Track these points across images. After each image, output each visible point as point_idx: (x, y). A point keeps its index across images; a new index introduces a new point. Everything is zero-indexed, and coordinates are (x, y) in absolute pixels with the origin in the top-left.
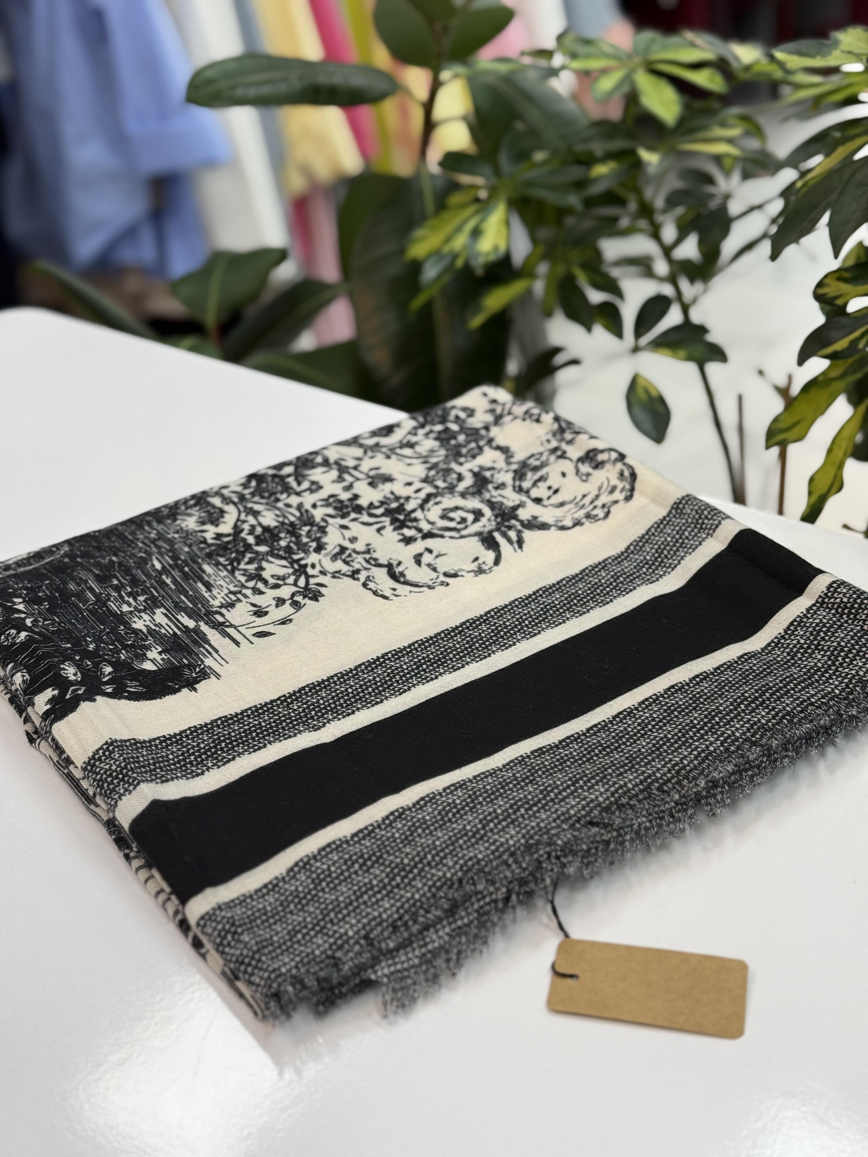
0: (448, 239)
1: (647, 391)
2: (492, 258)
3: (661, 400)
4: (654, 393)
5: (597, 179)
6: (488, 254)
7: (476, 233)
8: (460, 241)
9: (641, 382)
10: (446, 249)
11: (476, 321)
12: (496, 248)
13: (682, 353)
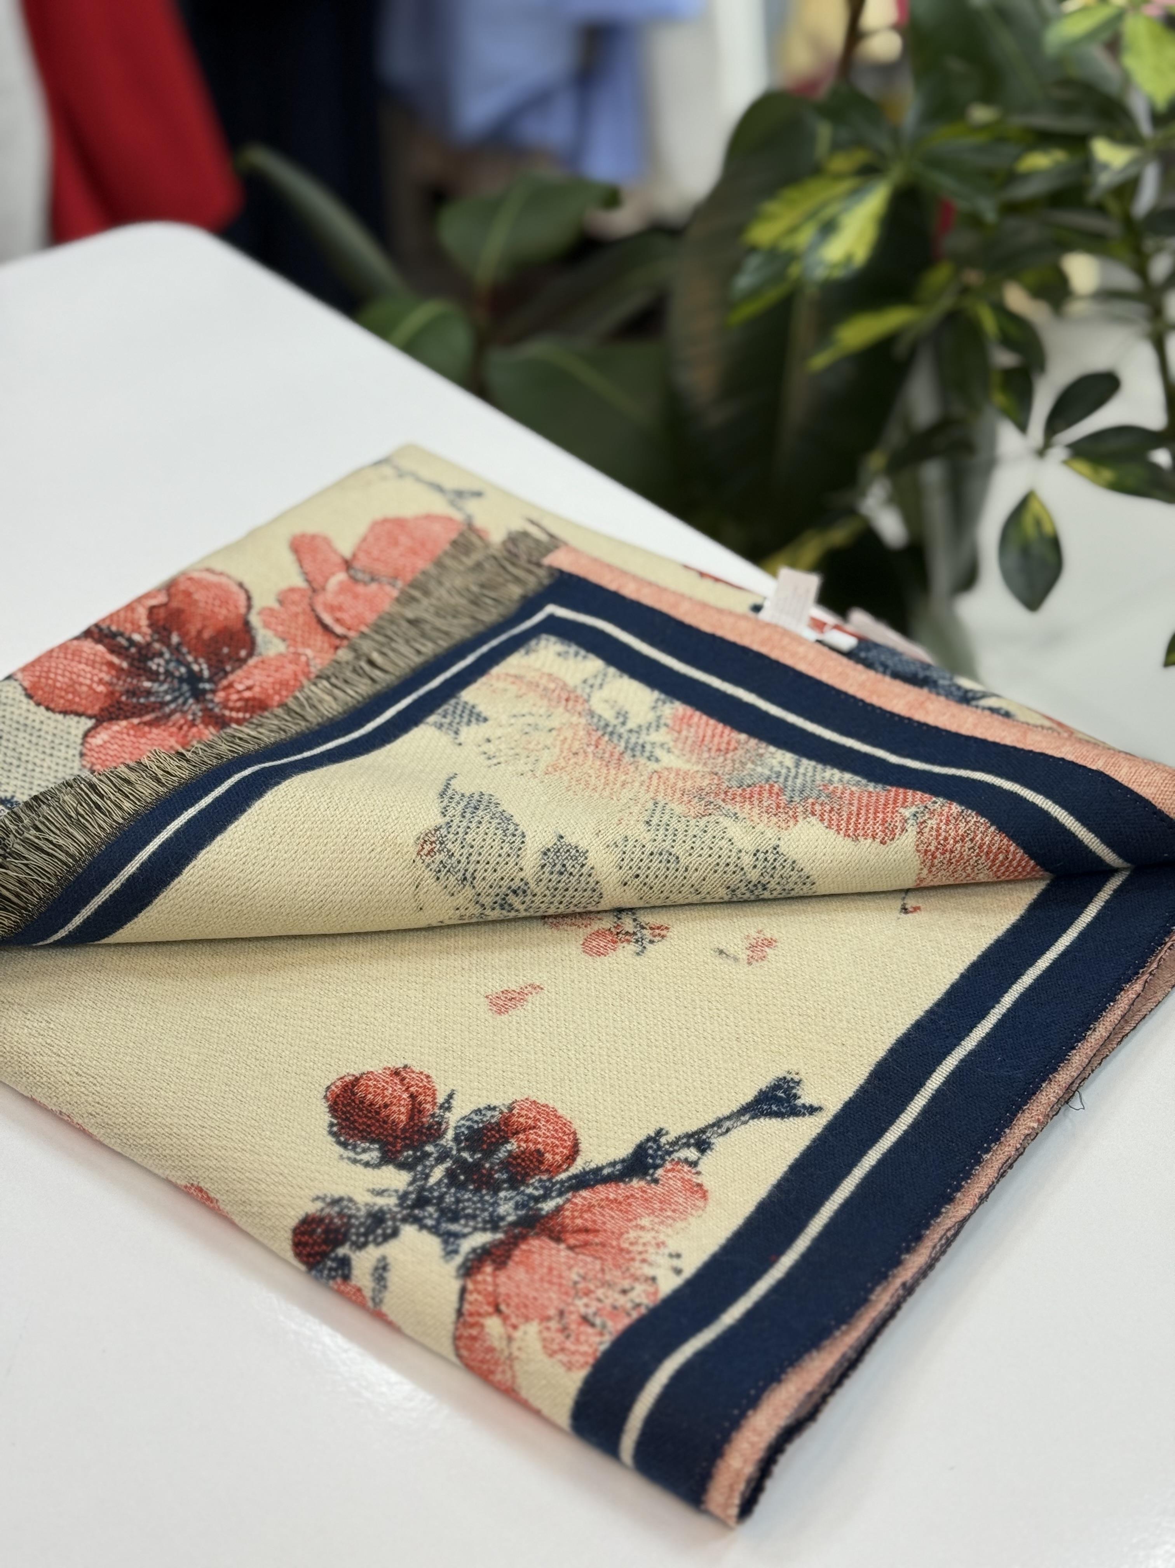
0: (793, 230)
1: (1038, 523)
2: (839, 274)
3: (1054, 544)
4: (1047, 528)
5: (1027, 176)
6: (834, 266)
7: (829, 228)
8: (805, 237)
9: (1034, 506)
10: (786, 244)
11: (820, 361)
12: (849, 258)
13: (1107, 474)
